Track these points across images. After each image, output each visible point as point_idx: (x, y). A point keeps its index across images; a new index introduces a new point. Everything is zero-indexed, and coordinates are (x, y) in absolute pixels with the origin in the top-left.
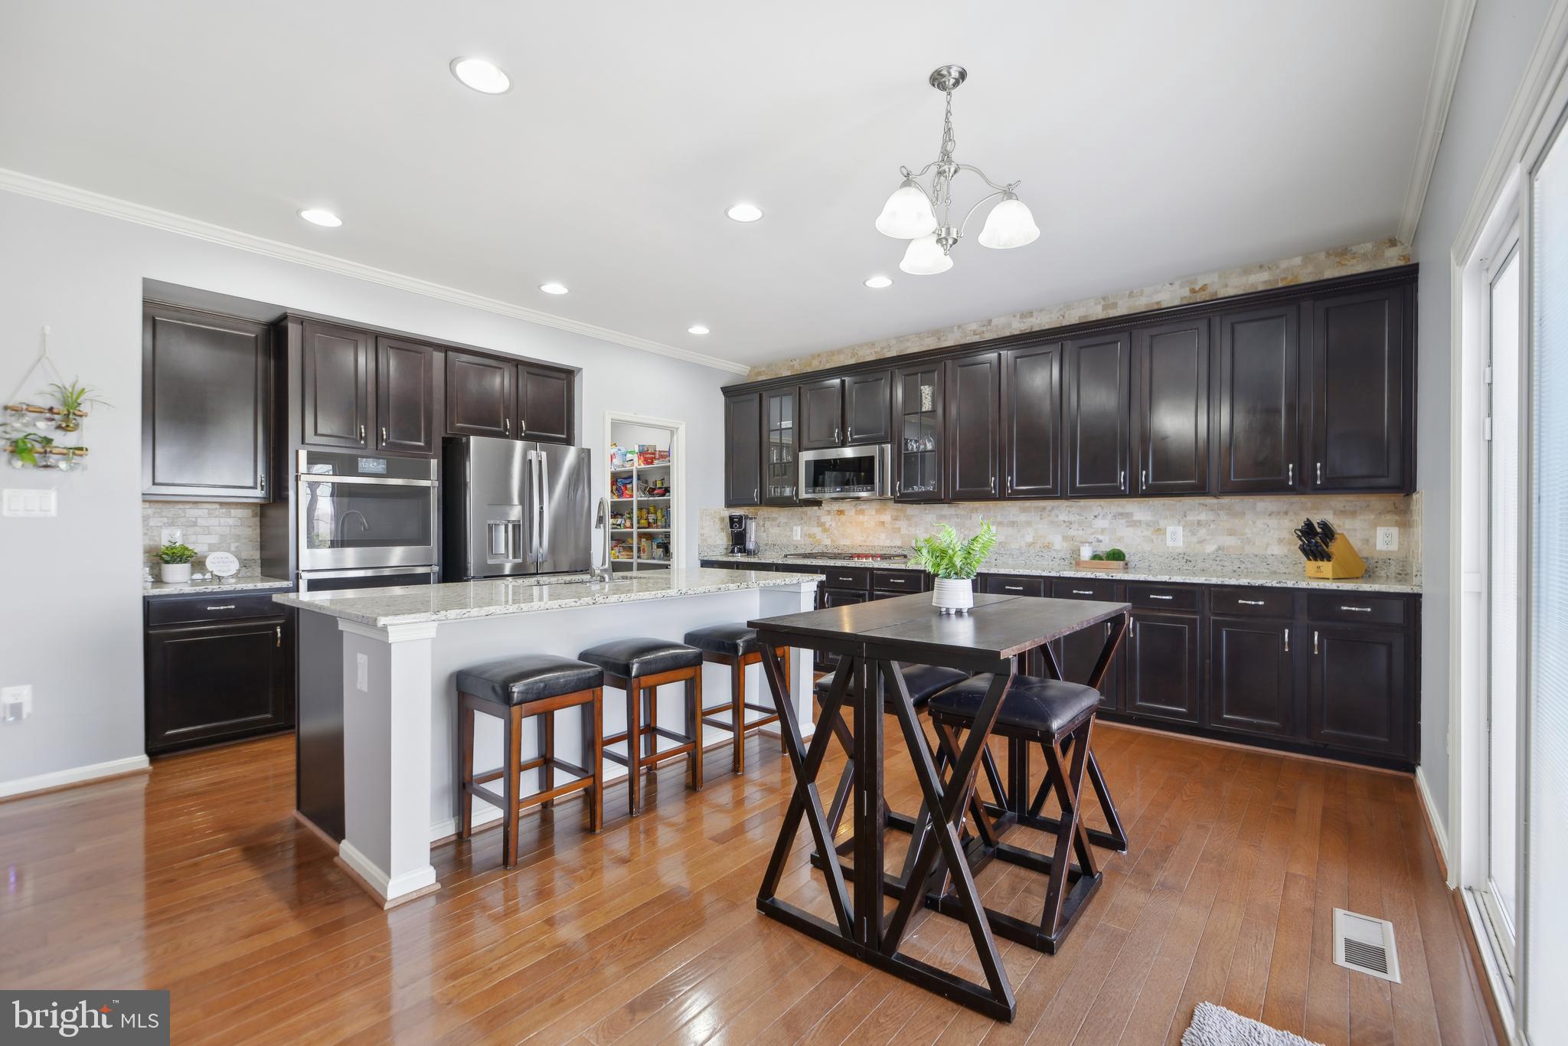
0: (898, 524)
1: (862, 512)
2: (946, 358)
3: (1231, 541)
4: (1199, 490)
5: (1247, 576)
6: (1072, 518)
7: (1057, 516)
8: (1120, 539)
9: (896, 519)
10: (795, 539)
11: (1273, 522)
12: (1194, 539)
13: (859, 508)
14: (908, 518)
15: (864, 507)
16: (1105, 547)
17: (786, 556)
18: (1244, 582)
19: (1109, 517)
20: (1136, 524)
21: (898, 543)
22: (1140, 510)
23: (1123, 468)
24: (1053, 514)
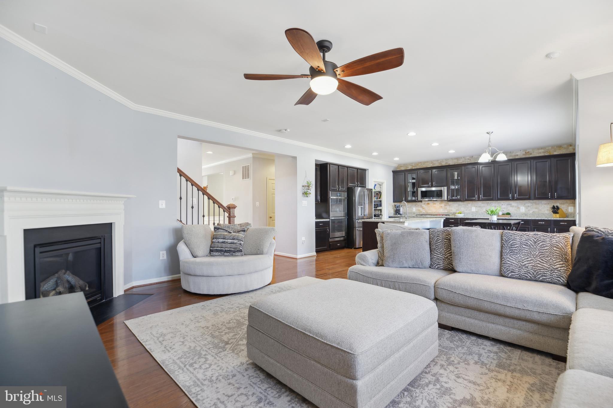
0: (446, 207)
1: (435, 204)
2: (463, 166)
3: (536, 210)
4: (529, 199)
5: (540, 217)
6: (496, 205)
7: (492, 204)
8: (509, 210)
9: (445, 205)
10: (413, 211)
11: (546, 206)
12: (527, 210)
13: (434, 203)
14: (450, 205)
15: (436, 202)
16: (505, 212)
17: (416, 215)
18: (540, 219)
19: (506, 205)
20: (513, 206)
21: (447, 212)
22: (514, 203)
23: (510, 193)
24: (491, 204)
